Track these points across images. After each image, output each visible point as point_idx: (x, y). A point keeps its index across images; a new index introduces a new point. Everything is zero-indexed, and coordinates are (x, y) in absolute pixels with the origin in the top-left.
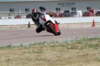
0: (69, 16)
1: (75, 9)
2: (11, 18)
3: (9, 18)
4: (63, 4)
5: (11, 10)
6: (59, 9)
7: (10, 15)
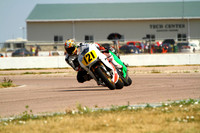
0: (173, 50)
1: (185, 36)
2: (58, 54)
3: (53, 54)
4: (161, 26)
5: (56, 39)
6: (153, 37)
7: (55, 48)
